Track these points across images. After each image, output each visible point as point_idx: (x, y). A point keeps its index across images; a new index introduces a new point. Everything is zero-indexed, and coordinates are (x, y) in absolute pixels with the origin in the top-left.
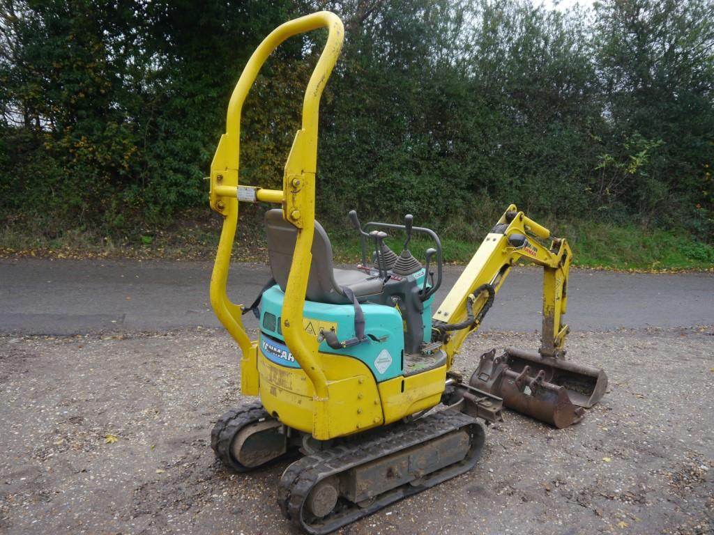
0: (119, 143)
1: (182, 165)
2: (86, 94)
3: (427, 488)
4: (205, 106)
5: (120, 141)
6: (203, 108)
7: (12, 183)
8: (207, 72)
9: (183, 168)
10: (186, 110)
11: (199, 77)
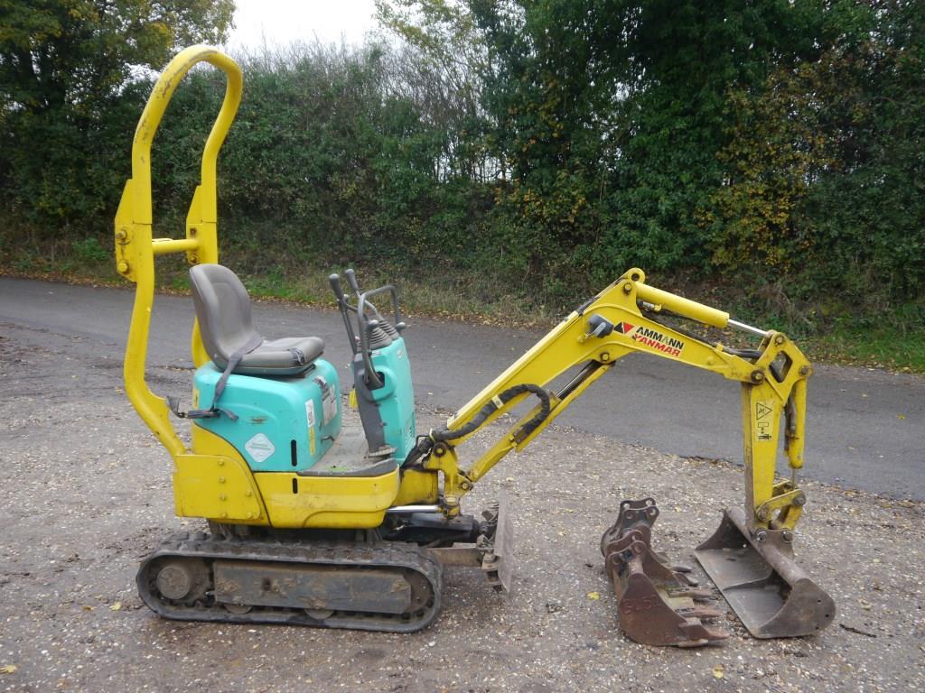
0: (568, 195)
1: (640, 220)
2: (538, 140)
3: (327, 627)
4: (673, 142)
5: (569, 193)
6: (670, 144)
7: (464, 241)
8: (677, 97)
9: (641, 224)
10: (647, 149)
11: (667, 105)
